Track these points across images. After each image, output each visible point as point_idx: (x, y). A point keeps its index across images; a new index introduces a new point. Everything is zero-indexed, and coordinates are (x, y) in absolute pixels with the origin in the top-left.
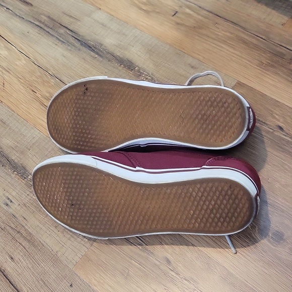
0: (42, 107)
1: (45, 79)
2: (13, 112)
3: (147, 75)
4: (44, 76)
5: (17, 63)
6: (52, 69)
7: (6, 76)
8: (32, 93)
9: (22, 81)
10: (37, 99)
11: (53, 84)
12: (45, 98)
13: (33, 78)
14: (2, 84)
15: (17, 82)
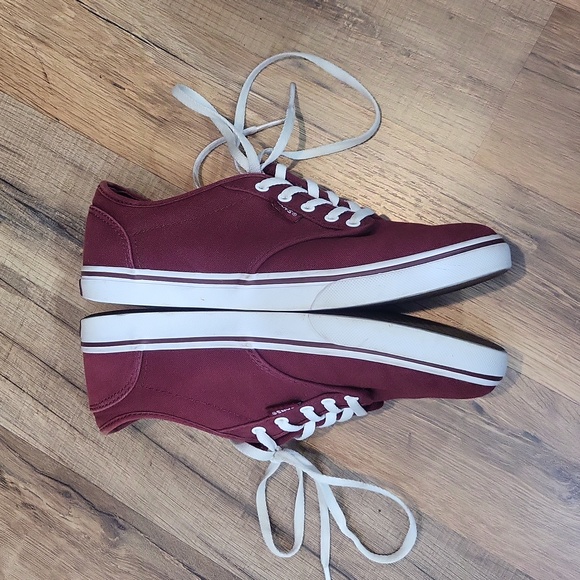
0: (147, 122)
1: (133, 51)
2: (89, 142)
3: (353, 15)
4: (127, 44)
5: (56, 17)
6: (138, 24)
7: (43, 56)
8: (115, 90)
9: (83, 63)
10: (130, 103)
11: (152, 61)
12: (147, 100)
13: (105, 52)
14: (42, 76)
15: (73, 67)
